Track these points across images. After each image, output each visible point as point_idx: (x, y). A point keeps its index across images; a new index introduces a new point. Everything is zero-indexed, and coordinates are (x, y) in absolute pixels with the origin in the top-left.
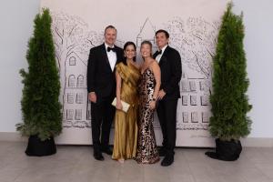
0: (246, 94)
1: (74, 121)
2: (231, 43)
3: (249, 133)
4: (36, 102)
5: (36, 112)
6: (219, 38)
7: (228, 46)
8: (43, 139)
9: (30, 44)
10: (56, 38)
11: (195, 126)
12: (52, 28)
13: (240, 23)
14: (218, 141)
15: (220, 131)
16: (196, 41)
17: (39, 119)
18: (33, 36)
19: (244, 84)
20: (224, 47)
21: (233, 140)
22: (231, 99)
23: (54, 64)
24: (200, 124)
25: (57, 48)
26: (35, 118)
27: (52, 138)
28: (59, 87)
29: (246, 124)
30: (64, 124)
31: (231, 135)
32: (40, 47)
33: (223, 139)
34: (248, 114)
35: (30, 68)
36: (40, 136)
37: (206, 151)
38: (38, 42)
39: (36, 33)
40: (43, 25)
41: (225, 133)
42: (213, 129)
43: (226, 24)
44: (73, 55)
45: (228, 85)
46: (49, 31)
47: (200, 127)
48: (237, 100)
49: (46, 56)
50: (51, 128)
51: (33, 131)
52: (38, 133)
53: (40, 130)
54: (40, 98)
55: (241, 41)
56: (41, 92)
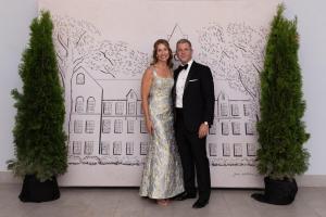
0: (302, 119)
1: (83, 156)
2: (282, 55)
3: (306, 168)
4: (33, 131)
5: (33, 144)
6: (268, 50)
7: (279, 60)
8: (42, 181)
9: (24, 56)
10: (59, 49)
11: (239, 160)
12: (54, 36)
13: (294, 30)
14: (267, 180)
15: (270, 167)
16: (239, 53)
17: (37, 153)
18: (28, 47)
19: (299, 107)
20: (274, 61)
21: (286, 179)
22: (284, 126)
23: (57, 83)
24: (245, 159)
25: (60, 61)
26: (32, 153)
27: (54, 178)
28: (63, 113)
29: (303, 157)
30: (70, 160)
31: (283, 171)
32: (39, 61)
33: (274, 177)
34: (305, 146)
35: (25, 88)
36: (38, 176)
37: (253, 193)
38: (35, 55)
39: (33, 43)
40: (42, 32)
41: (276, 169)
42: (260, 165)
43: (276, 31)
44: (81, 70)
45: (279, 108)
46: (50, 40)
47: (245, 162)
48: (290, 128)
49: (46, 72)
50: (53, 165)
51: (29, 169)
52: (36, 173)
53: (39, 169)
54: (39, 127)
55: (295, 53)
56: (40, 119)
